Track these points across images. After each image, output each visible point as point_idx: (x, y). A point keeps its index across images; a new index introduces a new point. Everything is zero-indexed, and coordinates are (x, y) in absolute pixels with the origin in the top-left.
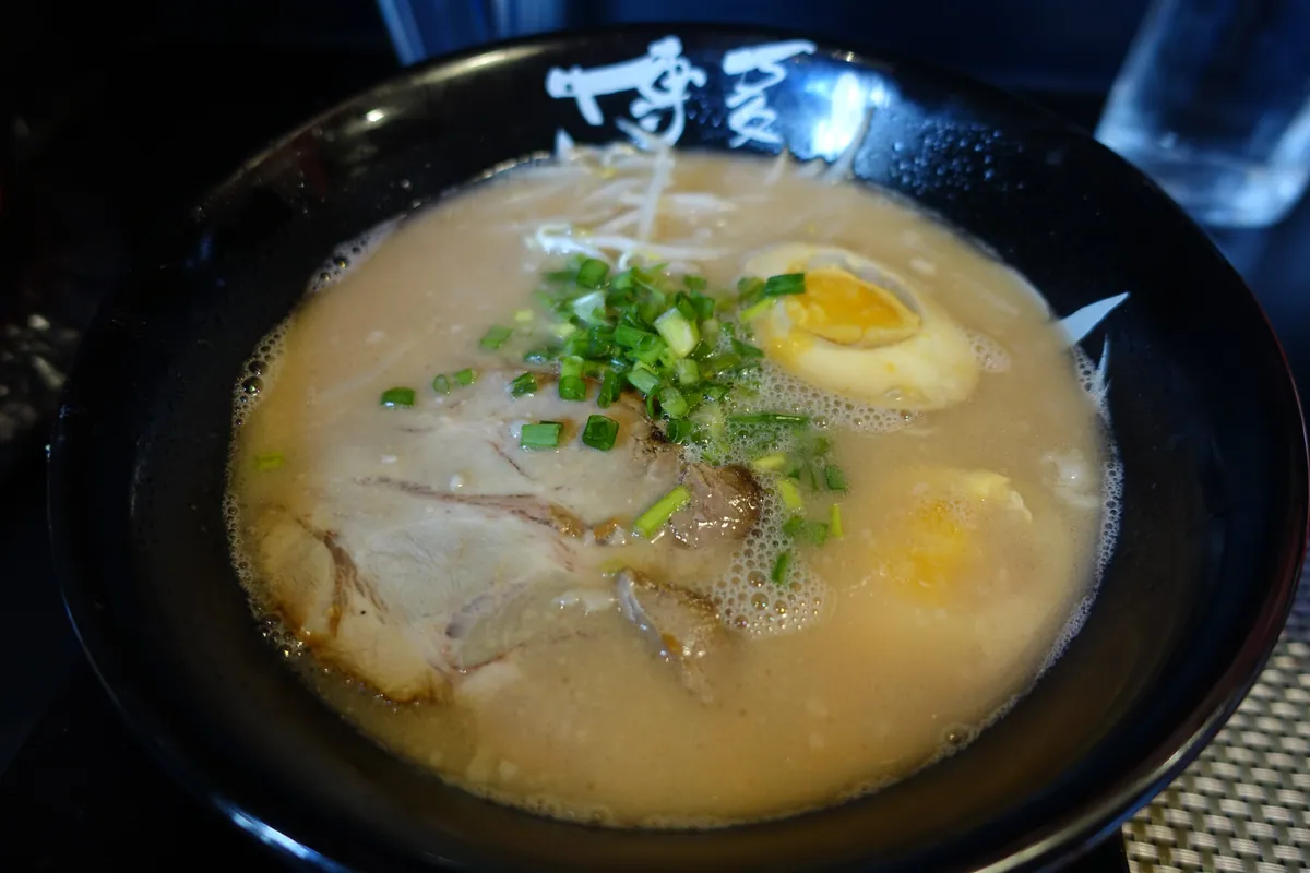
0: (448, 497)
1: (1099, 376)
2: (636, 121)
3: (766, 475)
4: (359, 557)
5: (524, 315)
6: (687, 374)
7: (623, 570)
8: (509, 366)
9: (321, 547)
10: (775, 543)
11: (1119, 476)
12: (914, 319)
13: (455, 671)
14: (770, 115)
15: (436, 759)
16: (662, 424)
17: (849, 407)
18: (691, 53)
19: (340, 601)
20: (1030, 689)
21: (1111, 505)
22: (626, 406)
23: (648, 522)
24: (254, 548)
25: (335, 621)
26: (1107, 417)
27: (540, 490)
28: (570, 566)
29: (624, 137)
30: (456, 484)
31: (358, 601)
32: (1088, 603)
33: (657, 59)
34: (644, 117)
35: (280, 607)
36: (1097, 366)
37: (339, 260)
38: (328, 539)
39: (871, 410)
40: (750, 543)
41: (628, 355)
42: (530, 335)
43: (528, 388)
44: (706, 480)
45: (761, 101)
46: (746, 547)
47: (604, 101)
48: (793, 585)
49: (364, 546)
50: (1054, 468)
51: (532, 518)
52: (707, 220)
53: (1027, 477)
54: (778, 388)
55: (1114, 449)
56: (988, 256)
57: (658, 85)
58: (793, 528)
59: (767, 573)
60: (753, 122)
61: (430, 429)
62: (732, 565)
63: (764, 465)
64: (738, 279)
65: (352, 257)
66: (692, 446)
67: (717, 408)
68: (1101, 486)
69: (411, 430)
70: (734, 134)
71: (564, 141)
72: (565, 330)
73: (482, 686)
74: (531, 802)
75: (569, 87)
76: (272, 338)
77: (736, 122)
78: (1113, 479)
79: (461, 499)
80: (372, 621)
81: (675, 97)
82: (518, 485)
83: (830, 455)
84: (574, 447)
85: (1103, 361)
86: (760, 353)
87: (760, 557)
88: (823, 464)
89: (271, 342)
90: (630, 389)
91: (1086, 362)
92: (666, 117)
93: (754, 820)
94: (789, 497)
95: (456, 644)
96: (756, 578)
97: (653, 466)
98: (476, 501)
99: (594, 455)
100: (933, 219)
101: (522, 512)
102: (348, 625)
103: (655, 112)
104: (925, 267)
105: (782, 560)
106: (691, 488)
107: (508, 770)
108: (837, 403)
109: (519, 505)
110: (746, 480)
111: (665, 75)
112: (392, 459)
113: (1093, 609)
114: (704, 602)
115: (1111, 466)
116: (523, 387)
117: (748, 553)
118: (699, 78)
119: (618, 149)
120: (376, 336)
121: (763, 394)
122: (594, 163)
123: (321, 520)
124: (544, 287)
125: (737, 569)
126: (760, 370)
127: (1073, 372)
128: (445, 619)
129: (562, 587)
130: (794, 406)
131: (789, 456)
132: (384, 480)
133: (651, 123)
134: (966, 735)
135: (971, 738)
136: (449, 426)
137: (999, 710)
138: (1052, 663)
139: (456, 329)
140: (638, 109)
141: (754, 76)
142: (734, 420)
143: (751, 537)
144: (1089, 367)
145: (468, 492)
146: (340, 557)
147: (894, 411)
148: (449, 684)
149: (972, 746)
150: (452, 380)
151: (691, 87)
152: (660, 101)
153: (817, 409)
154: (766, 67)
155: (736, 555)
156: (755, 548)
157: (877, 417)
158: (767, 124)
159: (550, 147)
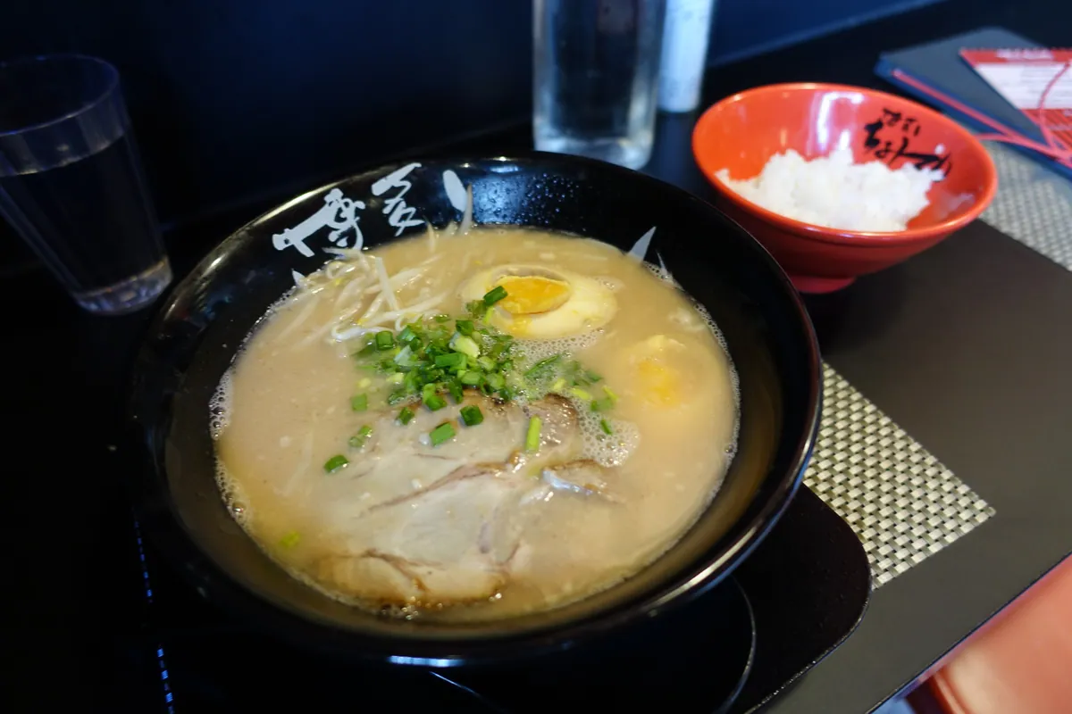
0: (417, 494)
1: (664, 271)
2: (334, 245)
3: (564, 391)
4: (397, 552)
5: (365, 383)
6: (488, 364)
7: (542, 470)
8: (383, 413)
9: (372, 561)
10: (594, 418)
11: (704, 310)
12: (566, 284)
13: (503, 566)
14: (412, 210)
15: (528, 607)
16: (495, 395)
17: (573, 340)
18: (350, 192)
19: (409, 576)
20: (739, 414)
21: (710, 323)
22: (469, 397)
23: (532, 441)
24: (332, 585)
25: (421, 586)
26: (680, 287)
27: (464, 461)
28: (512, 485)
29: (331, 257)
30: (418, 485)
31: (421, 571)
32: (733, 367)
33: (330, 203)
34: (338, 240)
35: (382, 600)
36: (660, 266)
37: (216, 411)
38: (370, 554)
39: (584, 336)
40: (583, 425)
41: (451, 370)
42: (378, 390)
43: (410, 416)
44: (542, 408)
45: (403, 204)
46: (582, 428)
47: (308, 241)
48: (618, 432)
49: (395, 545)
50: (677, 321)
51: (474, 476)
52: (420, 283)
53: (671, 330)
54: (533, 348)
55: (693, 299)
56: (573, 237)
57: (339, 219)
58: (594, 407)
59: (602, 432)
60: (404, 217)
61: (372, 469)
62: (584, 439)
63: (558, 386)
64: (464, 305)
65: (221, 405)
66: (518, 398)
67: (515, 373)
68: (700, 318)
69: (360, 476)
70: (396, 228)
71: (297, 276)
72: (398, 378)
73: (521, 563)
74: (591, 592)
75: (286, 242)
76: (220, 477)
77: (393, 221)
78: (702, 312)
79: (427, 490)
80: (437, 573)
81: (352, 221)
82: (450, 466)
83: (583, 367)
84: (463, 432)
85: (662, 262)
86: (509, 337)
87: (593, 428)
88: (583, 372)
89: (222, 479)
90: (465, 387)
91: (653, 267)
92: (350, 236)
93: (685, 532)
94: (581, 396)
95: (492, 555)
96: (599, 438)
97: (509, 417)
98: (436, 486)
99: (475, 428)
100: (532, 230)
101: (465, 477)
102: (428, 582)
103: (342, 236)
104: (550, 256)
105: (603, 424)
106: (537, 415)
107: (568, 588)
108: (566, 341)
109: (459, 474)
110: (558, 398)
111: (340, 211)
112: (367, 495)
113: (737, 369)
114: (587, 462)
115: (697, 307)
116: (405, 418)
117: (586, 430)
118: (361, 205)
119: (332, 266)
120: (285, 441)
121: (529, 357)
122: (323, 280)
123: (356, 548)
124: (361, 362)
125: (588, 439)
126: (517, 344)
127: (651, 274)
128: (475, 548)
129: (519, 496)
130: (548, 353)
131: (564, 377)
132: (372, 509)
133: (343, 243)
134: (733, 447)
135: (736, 446)
136: (381, 461)
137: (735, 429)
138: (739, 400)
139: (331, 410)
140: (333, 237)
141: (393, 192)
142: (526, 374)
143: (581, 422)
144: (657, 269)
145: (427, 485)
146: (385, 558)
147: (593, 331)
148: (505, 573)
149: (738, 448)
150: (360, 436)
151: (358, 212)
152: (343, 227)
153: (559, 349)
154: (398, 184)
155: (582, 434)
156: (587, 425)
157: (589, 338)
158: (411, 216)
159: (293, 283)
